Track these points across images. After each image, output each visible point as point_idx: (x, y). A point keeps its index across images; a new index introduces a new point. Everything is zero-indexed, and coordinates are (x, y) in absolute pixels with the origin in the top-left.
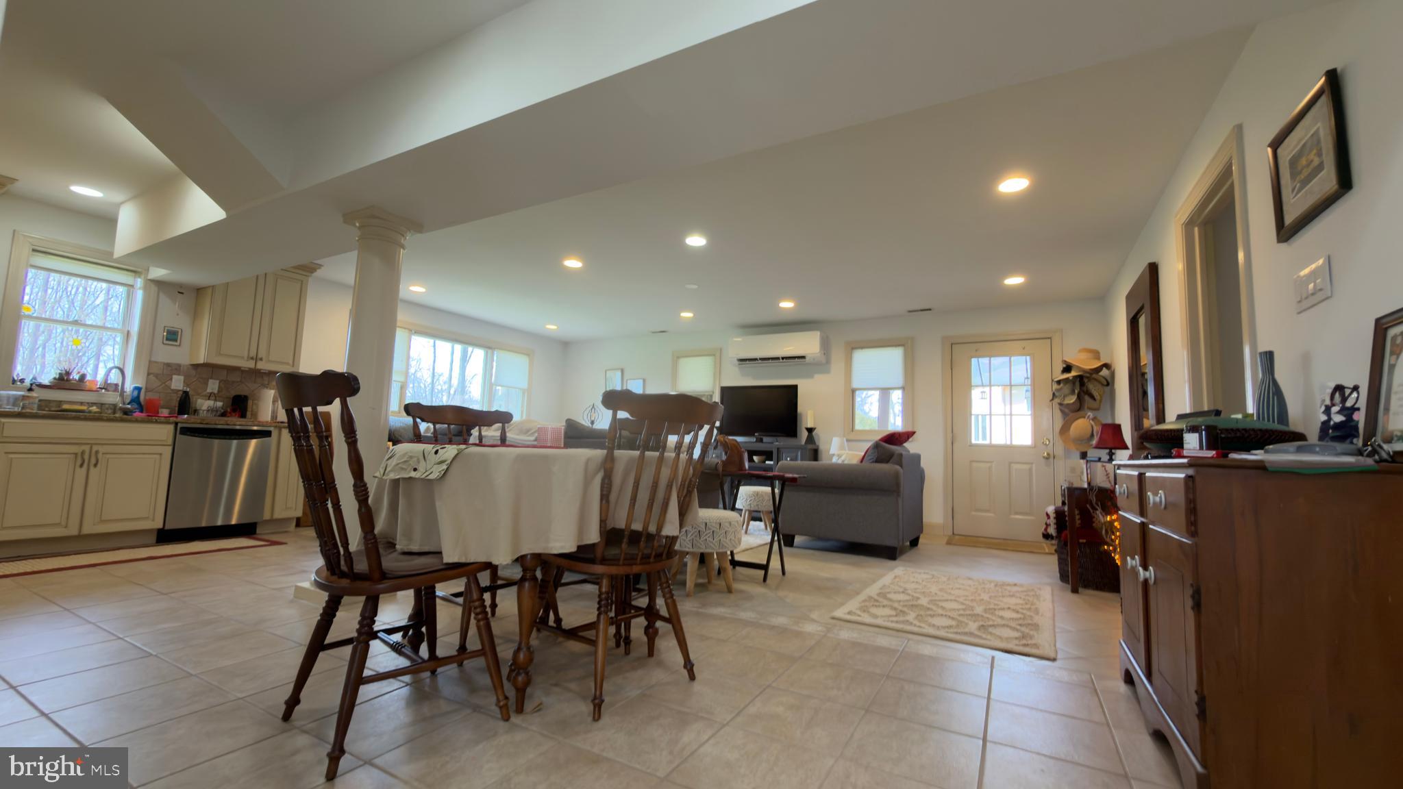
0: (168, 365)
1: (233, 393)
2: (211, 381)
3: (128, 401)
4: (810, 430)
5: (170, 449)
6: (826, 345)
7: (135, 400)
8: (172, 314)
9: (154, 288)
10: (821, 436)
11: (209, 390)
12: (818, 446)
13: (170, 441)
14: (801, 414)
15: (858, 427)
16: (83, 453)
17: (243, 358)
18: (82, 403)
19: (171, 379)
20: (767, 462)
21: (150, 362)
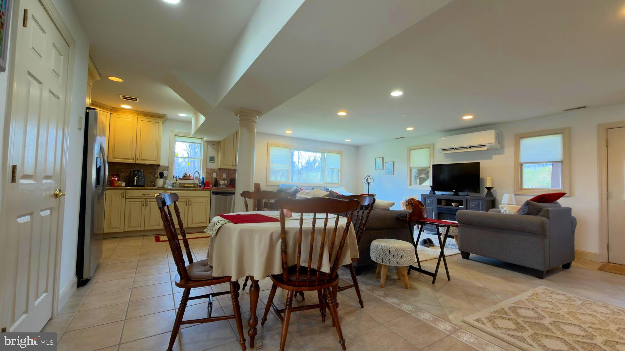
0: (211, 169)
1: (231, 178)
2: (224, 174)
3: (201, 182)
4: (489, 189)
5: (210, 199)
6: (499, 138)
7: (203, 182)
8: (212, 152)
9: (206, 144)
10: (497, 192)
11: (223, 177)
12: (495, 198)
13: (210, 197)
14: (483, 179)
15: (525, 186)
16: (187, 201)
17: (231, 165)
18: (190, 184)
19: (212, 174)
20: (460, 206)
21: (206, 169)
